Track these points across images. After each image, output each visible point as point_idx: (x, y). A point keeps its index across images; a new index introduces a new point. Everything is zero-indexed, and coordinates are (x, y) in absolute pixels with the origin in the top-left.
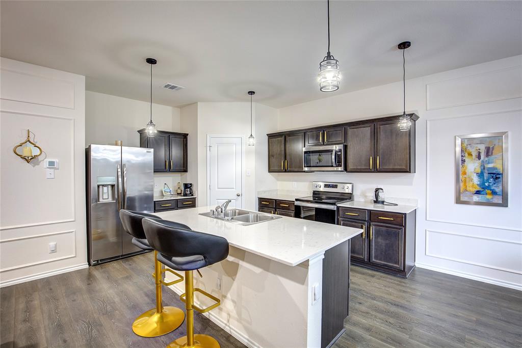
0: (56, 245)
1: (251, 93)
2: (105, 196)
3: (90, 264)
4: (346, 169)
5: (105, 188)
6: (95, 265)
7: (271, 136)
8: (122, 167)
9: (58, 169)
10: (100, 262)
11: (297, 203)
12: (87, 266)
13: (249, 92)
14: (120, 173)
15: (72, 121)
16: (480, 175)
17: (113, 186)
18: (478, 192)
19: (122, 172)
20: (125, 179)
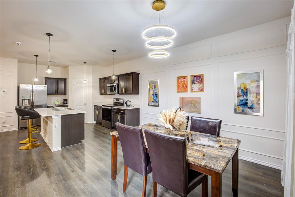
0: (5, 121)
1: (85, 63)
2: (26, 104)
3: (19, 129)
4: (118, 93)
5: (26, 101)
6: (21, 129)
7: (100, 79)
8: (33, 92)
9: (6, 93)
10: (23, 128)
11: (102, 107)
12: (18, 129)
13: (84, 63)
14: (32, 95)
15: (12, 76)
16: (153, 95)
17: (29, 100)
18: (153, 102)
19: (33, 95)
20: (34, 97)
